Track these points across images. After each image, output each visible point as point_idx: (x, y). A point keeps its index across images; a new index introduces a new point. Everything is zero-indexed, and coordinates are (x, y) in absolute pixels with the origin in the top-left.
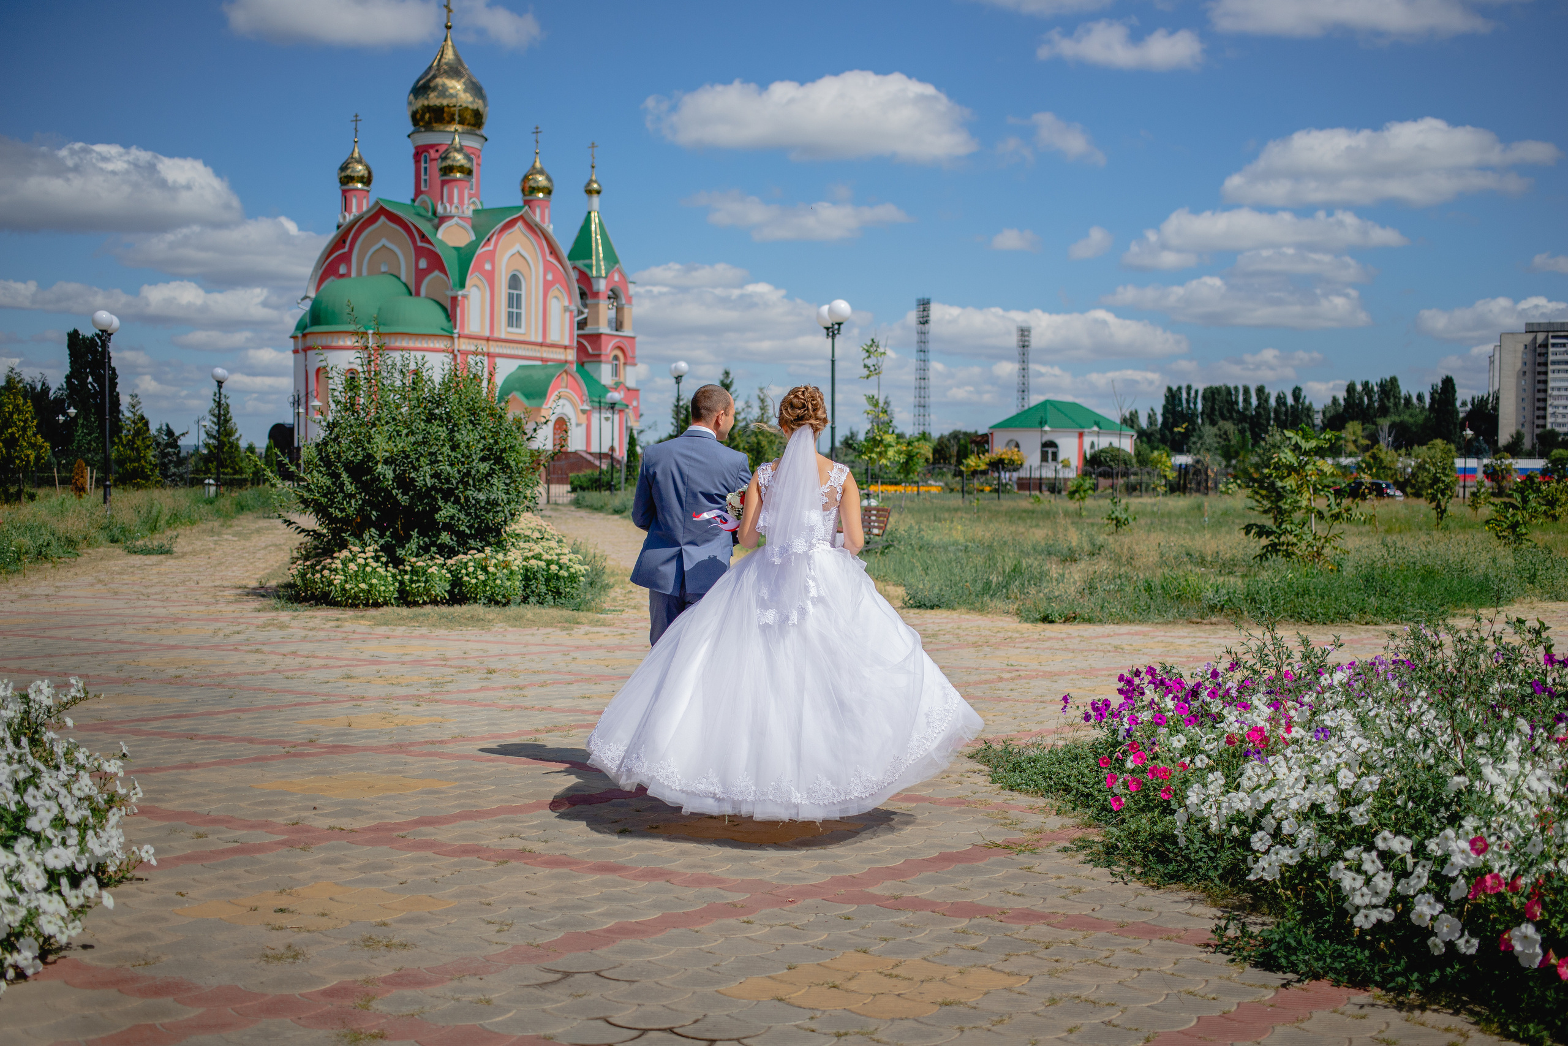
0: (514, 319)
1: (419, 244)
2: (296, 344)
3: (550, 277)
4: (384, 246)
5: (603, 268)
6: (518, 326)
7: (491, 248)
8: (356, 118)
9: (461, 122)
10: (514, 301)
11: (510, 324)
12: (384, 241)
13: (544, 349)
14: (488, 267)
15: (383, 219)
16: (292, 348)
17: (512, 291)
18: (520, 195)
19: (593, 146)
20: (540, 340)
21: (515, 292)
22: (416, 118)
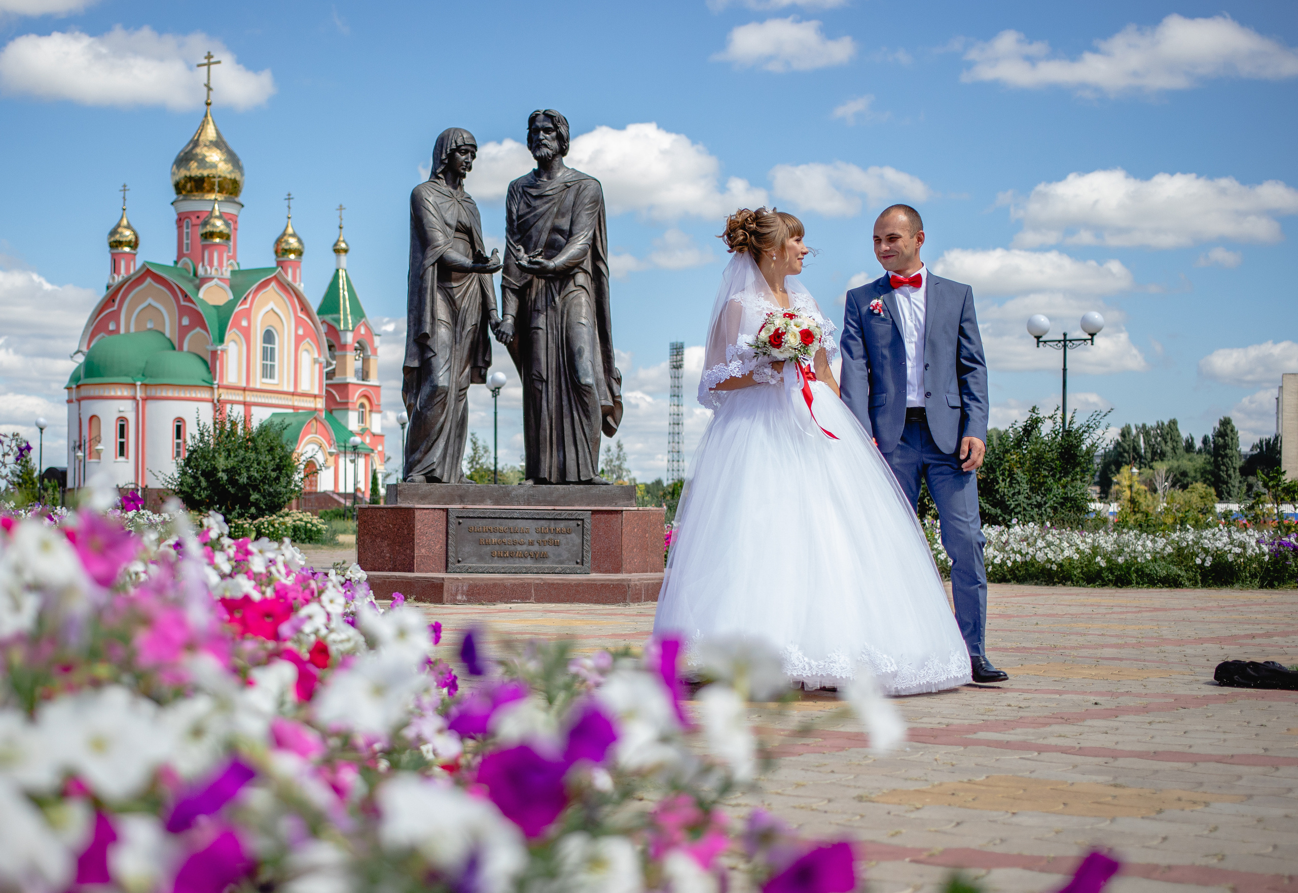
0: (268, 372)
1: (183, 303)
2: (69, 394)
3: (301, 332)
4: (150, 305)
5: (350, 321)
6: (272, 376)
7: (247, 306)
8: (125, 188)
9: (220, 191)
10: (268, 354)
11: (264, 375)
12: (150, 300)
13: (295, 398)
14: (244, 323)
15: (149, 280)
16: (66, 398)
17: (266, 345)
18: (274, 256)
19: (341, 208)
20: (292, 390)
21: (269, 346)
22: (179, 188)
